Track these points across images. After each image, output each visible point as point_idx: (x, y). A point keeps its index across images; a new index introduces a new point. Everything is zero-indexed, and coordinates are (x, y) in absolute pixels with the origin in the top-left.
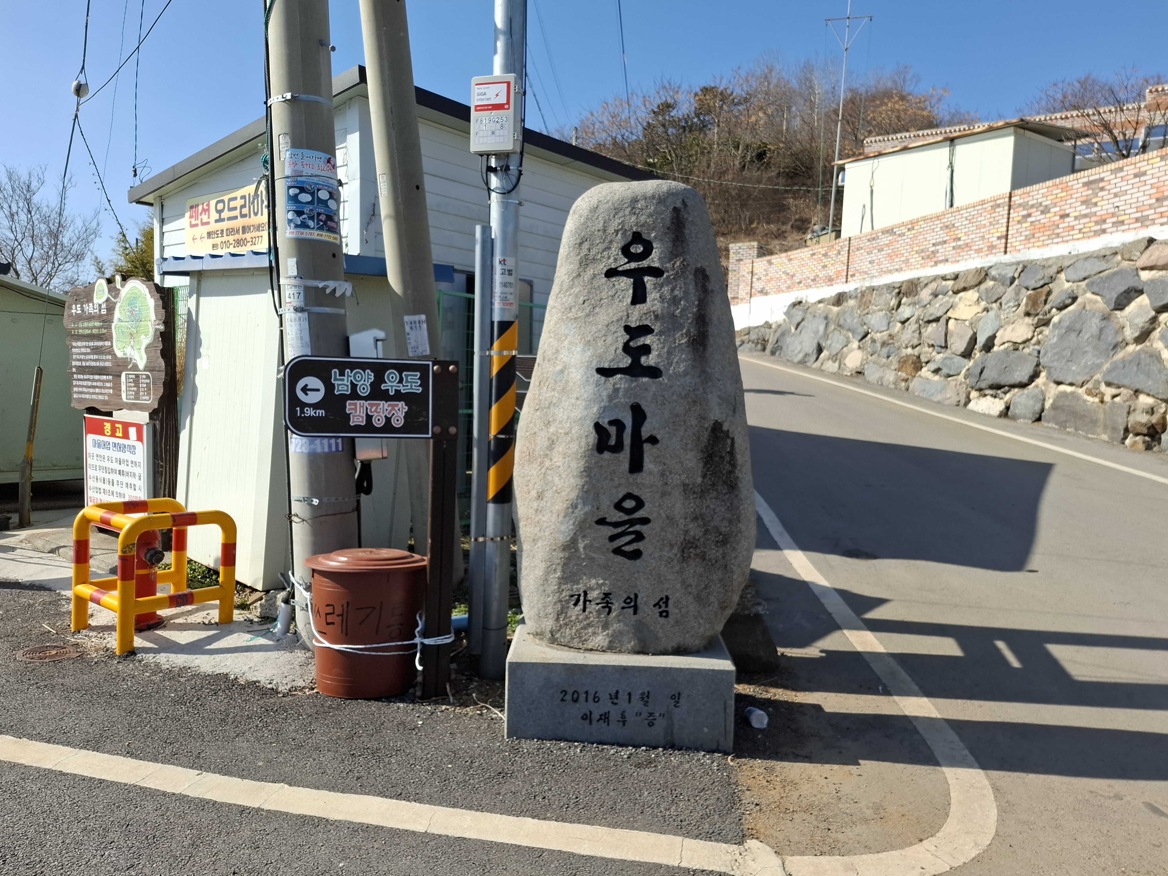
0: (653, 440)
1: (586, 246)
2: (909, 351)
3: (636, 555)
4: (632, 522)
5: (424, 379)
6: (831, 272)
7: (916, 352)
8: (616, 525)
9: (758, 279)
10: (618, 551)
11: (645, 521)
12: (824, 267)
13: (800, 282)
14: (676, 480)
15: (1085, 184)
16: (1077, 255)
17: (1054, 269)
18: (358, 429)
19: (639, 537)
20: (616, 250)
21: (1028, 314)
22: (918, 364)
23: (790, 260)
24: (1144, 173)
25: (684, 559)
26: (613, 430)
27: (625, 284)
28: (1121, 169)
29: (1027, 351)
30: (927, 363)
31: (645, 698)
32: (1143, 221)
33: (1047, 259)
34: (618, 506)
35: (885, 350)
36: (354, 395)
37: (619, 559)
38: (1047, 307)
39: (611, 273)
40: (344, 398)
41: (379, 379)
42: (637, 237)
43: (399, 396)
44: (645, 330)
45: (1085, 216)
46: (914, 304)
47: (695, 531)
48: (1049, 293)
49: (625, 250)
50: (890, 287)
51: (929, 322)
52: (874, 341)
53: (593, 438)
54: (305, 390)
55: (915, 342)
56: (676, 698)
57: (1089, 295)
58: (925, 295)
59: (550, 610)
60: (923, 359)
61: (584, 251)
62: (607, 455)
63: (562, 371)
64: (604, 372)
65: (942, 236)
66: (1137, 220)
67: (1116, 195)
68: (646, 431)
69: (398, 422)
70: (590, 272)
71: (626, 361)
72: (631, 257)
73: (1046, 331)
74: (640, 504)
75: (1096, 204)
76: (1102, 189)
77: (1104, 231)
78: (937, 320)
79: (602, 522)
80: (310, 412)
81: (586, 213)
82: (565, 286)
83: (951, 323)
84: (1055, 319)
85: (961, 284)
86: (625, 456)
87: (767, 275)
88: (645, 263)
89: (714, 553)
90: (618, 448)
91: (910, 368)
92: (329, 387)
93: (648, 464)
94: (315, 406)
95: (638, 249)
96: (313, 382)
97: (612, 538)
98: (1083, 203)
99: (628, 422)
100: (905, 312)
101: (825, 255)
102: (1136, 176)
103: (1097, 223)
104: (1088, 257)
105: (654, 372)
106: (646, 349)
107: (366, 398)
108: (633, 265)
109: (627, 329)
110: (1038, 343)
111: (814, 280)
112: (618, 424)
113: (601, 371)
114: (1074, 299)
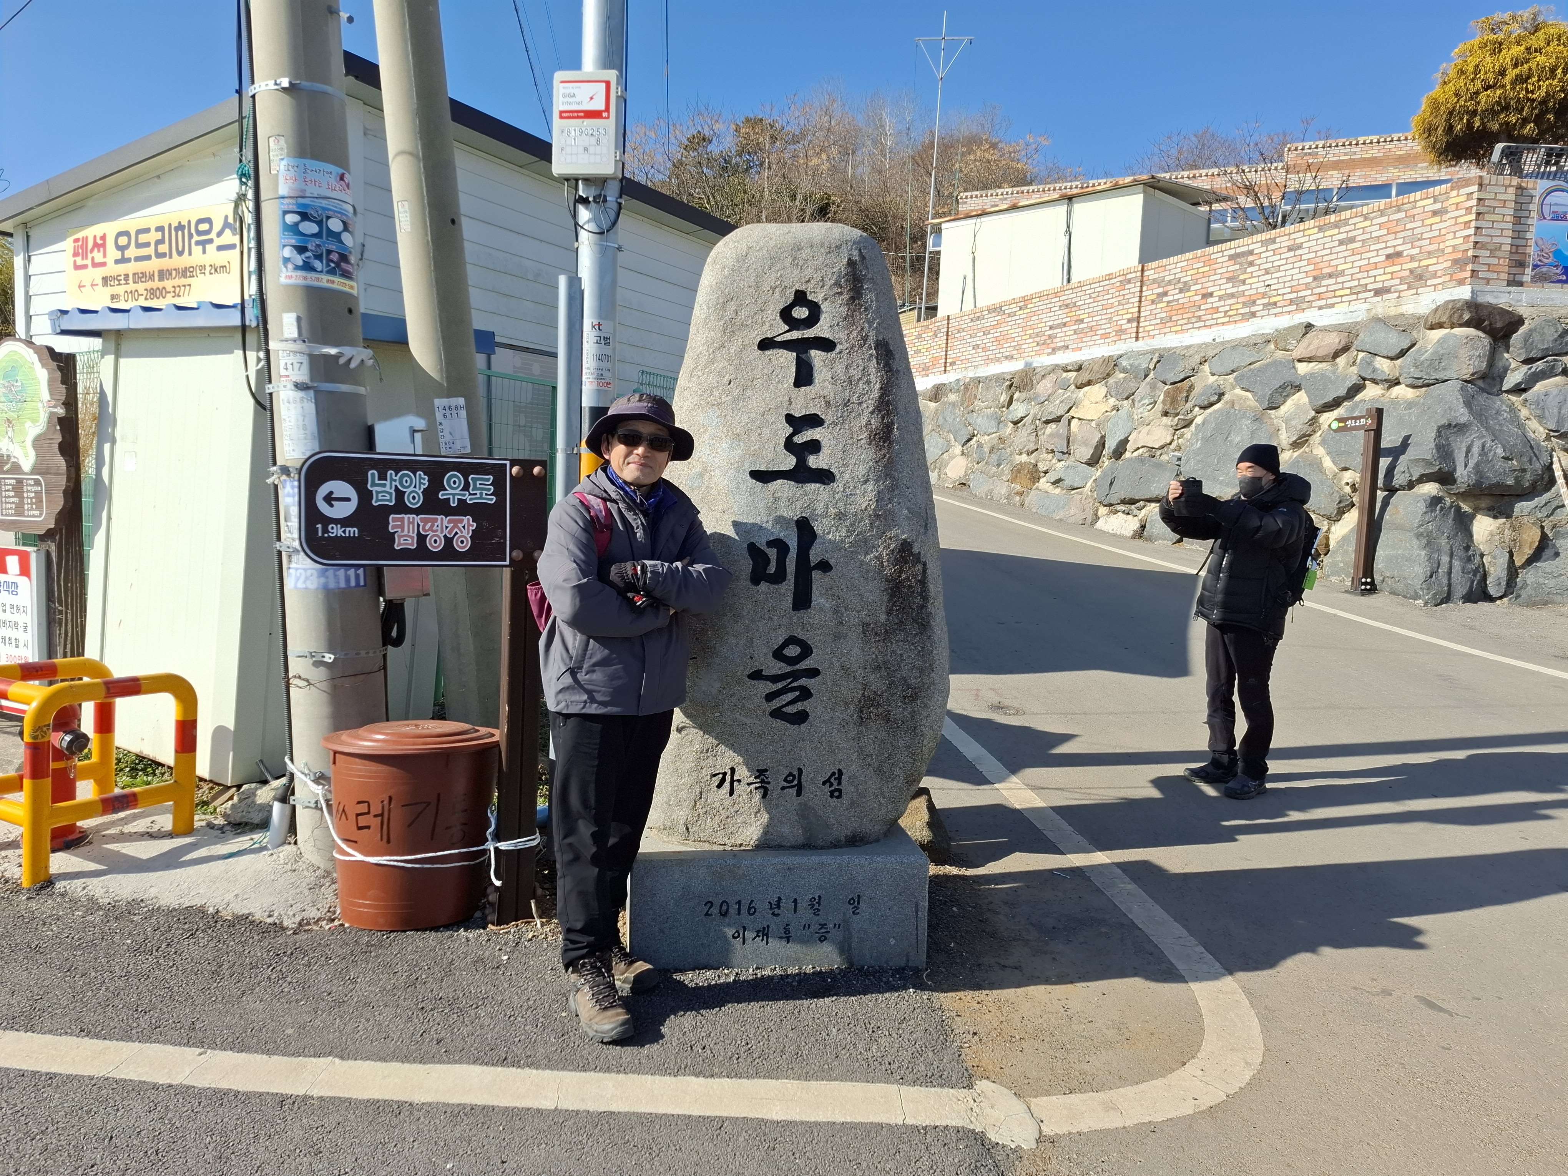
0: (824, 566)
1: (732, 306)
2: (1024, 458)
3: (801, 717)
4: (795, 675)
5: (499, 485)
6: (926, 358)
7: (1032, 459)
8: (775, 679)
10: (777, 714)
11: (814, 673)
12: (917, 352)
14: (852, 618)
15: (1231, 258)
16: (1222, 343)
17: (1197, 359)
18: (406, 554)
19: (805, 694)
20: (773, 314)
21: (1166, 414)
22: (1035, 475)
24: (1300, 247)
25: (861, 721)
26: (772, 553)
27: (787, 359)
28: (1273, 241)
29: (1165, 458)
30: (1046, 472)
31: (816, 905)
32: (1298, 303)
33: (1188, 347)
34: (778, 654)
35: (994, 457)
36: (401, 507)
37: (779, 724)
38: (1189, 405)
39: (766, 344)
40: (386, 511)
41: (436, 485)
42: (800, 298)
43: (463, 508)
44: (814, 421)
45: (1232, 296)
46: (1029, 400)
47: (877, 683)
48: (1192, 387)
49: (786, 314)
50: (998, 379)
51: (1048, 422)
52: (980, 446)
53: (746, 564)
54: (329, 499)
55: (1032, 447)
56: (855, 902)
57: (1238, 391)
58: (1044, 387)
59: (684, 795)
60: (1042, 467)
61: (729, 314)
62: (764, 586)
63: (701, 475)
64: (762, 476)
66: (1291, 302)
67: (1267, 272)
68: (814, 556)
69: (463, 544)
70: (738, 342)
71: (789, 462)
72: (793, 324)
73: (1188, 433)
74: (807, 650)
75: (1244, 282)
76: (1251, 264)
77: (1253, 315)
78: (1058, 420)
79: (756, 675)
80: (336, 531)
81: (731, 262)
82: (703, 360)
83: (1074, 423)
84: (1199, 420)
85: (1085, 377)
86: (788, 587)
88: (810, 333)
89: (899, 711)
90: (779, 577)
91: (1025, 479)
92: (365, 495)
93: (818, 598)
94: (344, 522)
95: (800, 313)
96: (340, 488)
97: (770, 697)
98: (1229, 280)
99: (793, 544)
100: (1018, 409)
101: (919, 337)
102: (1290, 249)
103: (1245, 305)
104: (1237, 346)
105: (825, 477)
106: (814, 447)
107: (417, 512)
108: (795, 335)
109: (790, 419)
110: (1179, 448)
112: (779, 545)
113: (757, 475)
114: (1221, 395)
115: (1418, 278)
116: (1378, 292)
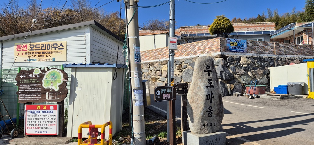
1: (201, 67)
3: (211, 116)
4: (211, 111)
5: (172, 90)
8: (209, 112)
10: (209, 116)
11: (212, 111)
16: (185, 59)
18: (164, 100)
19: (212, 113)
20: (205, 67)
21: (178, 69)
24: (195, 45)
25: (217, 116)
27: (207, 73)
28: (191, 44)
29: (179, 76)
31: (216, 140)
32: (196, 53)
33: (180, 59)
34: (209, 109)
35: (148, 76)
36: (164, 94)
39: (205, 71)
40: (162, 94)
41: (167, 90)
43: (169, 93)
44: (211, 80)
46: (153, 67)
47: (218, 111)
48: (182, 66)
50: (147, 63)
51: (157, 71)
53: (206, 98)
54: (158, 93)
55: (155, 75)
56: (220, 139)
57: (189, 66)
58: (156, 65)
59: (199, 128)
60: (157, 78)
65: (157, 54)
68: (213, 96)
69: (169, 98)
70: (202, 71)
71: (209, 85)
73: (182, 72)
74: (212, 108)
76: (188, 47)
79: (207, 111)
80: (158, 97)
83: (162, 71)
85: (163, 64)
86: (210, 100)
89: (220, 115)
90: (209, 99)
91: (154, 80)
93: (213, 101)
95: (208, 67)
96: (158, 91)
97: (208, 114)
99: (211, 95)
103: (188, 53)
104: (188, 59)
105: (213, 87)
106: (211, 83)
108: (208, 70)
109: (208, 80)
110: (181, 75)
112: (209, 95)
113: (206, 87)
115: (213, 50)
116: (207, 52)
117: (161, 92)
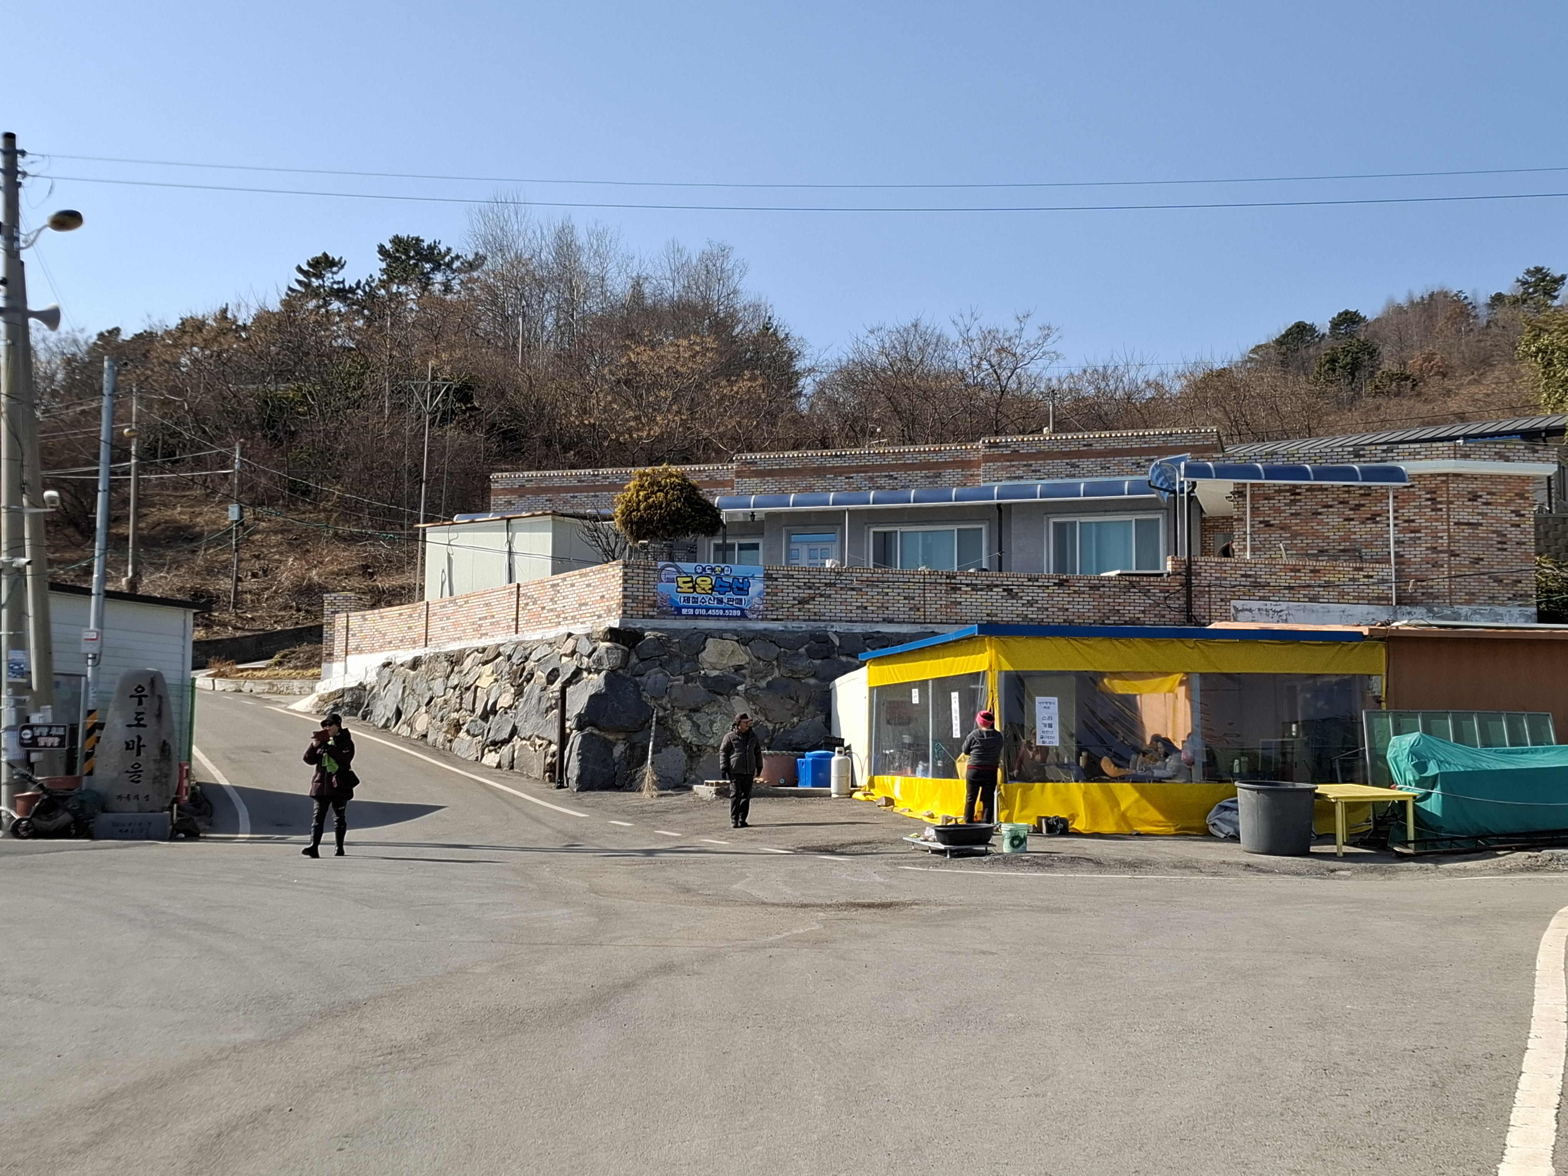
0: (144, 746)
2: (454, 715)
3: (138, 782)
4: (137, 772)
5: (65, 730)
6: (413, 634)
7: (458, 715)
8: (132, 772)
9: (353, 635)
11: (141, 771)
12: (410, 628)
13: (390, 642)
14: (151, 758)
18: (41, 747)
19: (140, 776)
20: (133, 690)
21: (512, 685)
22: (458, 727)
23: (382, 618)
25: (154, 783)
26: (131, 743)
27: (136, 700)
31: (140, 824)
34: (132, 767)
35: (440, 714)
36: (41, 736)
37: (133, 783)
39: (131, 697)
40: (37, 737)
41: (50, 731)
42: (140, 686)
43: (55, 736)
44: (142, 713)
45: (552, 610)
46: (460, 672)
47: (158, 773)
49: (136, 690)
50: (447, 655)
51: (467, 689)
52: (436, 706)
53: (125, 746)
54: (24, 735)
55: (458, 707)
57: (539, 672)
58: (467, 664)
60: (461, 722)
61: (123, 690)
62: (129, 751)
63: (114, 726)
64: (129, 726)
68: (141, 744)
69: (56, 744)
71: (136, 722)
74: (139, 766)
75: (556, 602)
78: (470, 687)
79: (127, 772)
80: (25, 742)
85: (485, 658)
86: (135, 750)
87: (361, 631)
88: (142, 694)
90: (133, 748)
91: (453, 730)
93: (142, 753)
95: (140, 690)
97: (131, 777)
99: (136, 740)
101: (410, 616)
102: (571, 586)
103: (557, 617)
104: (545, 643)
105: (144, 726)
106: (142, 719)
107: (44, 737)
108: (138, 694)
109: (136, 713)
111: (402, 641)
112: (133, 742)
113: (127, 726)
117: (33, 733)
